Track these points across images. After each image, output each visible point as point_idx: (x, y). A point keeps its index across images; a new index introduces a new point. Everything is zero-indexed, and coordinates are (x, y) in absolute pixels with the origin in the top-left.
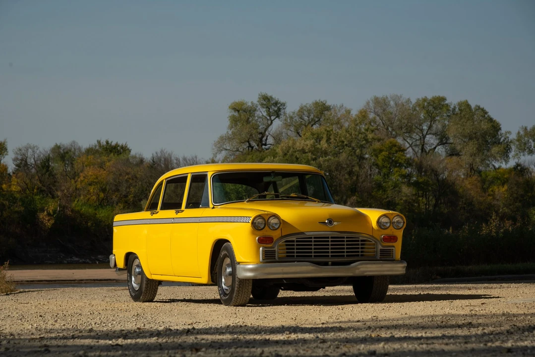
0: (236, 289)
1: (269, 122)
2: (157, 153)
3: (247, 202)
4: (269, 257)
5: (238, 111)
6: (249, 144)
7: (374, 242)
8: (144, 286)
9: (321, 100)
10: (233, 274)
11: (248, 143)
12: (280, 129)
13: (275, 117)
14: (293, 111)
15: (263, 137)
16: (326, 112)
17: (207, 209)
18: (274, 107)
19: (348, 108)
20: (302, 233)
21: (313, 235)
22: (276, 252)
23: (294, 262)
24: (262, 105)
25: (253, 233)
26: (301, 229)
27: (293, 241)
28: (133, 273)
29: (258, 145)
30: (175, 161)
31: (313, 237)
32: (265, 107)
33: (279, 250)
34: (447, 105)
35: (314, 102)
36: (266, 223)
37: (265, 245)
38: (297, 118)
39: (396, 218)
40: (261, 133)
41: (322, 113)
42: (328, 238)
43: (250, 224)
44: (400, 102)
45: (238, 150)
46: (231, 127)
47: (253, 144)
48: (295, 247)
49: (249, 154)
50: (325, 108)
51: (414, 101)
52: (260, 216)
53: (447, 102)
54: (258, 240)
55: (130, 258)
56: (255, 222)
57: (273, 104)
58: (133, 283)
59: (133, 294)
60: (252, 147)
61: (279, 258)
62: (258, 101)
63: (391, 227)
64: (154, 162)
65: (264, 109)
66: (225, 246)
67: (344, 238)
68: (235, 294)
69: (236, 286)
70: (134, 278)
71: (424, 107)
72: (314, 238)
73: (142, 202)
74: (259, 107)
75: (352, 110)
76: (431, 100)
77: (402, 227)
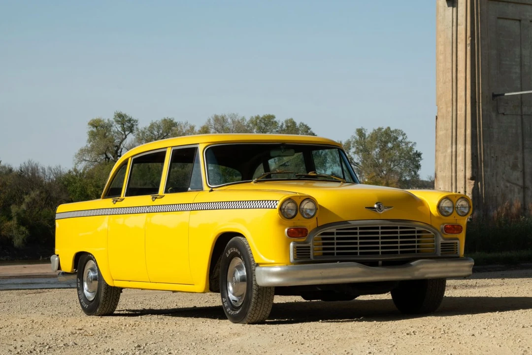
0: (253, 300)
1: (124, 137)
2: (24, 163)
3: (255, 182)
4: (302, 256)
5: (96, 127)
6: (106, 155)
7: (432, 234)
8: (102, 295)
9: (169, 118)
10: (249, 279)
11: (104, 155)
12: (133, 143)
13: (128, 132)
14: (145, 127)
15: (118, 149)
16: (173, 128)
17: (201, 193)
18: (127, 124)
19: (192, 124)
20: (346, 222)
21: (358, 225)
22: (311, 248)
23: (336, 261)
24: (117, 122)
25: (280, 223)
26: (344, 217)
27: (332, 234)
28: (85, 278)
29: (114, 157)
30: (41, 170)
31: (358, 227)
32: (120, 123)
33: (314, 245)
34: (276, 122)
35: (163, 119)
36: (298, 209)
37: (297, 240)
38: (148, 133)
39: (459, 201)
40: (117, 146)
41: (170, 129)
42: (377, 228)
43: (276, 211)
44: (236, 120)
45: (96, 161)
46: (90, 141)
47: (110, 155)
48: (335, 241)
49: (106, 165)
50: (172, 124)
51: (248, 119)
52: (290, 200)
53: (275, 120)
54: (288, 232)
55: (82, 259)
56: (284, 207)
57: (126, 121)
58: (85, 291)
59: (86, 306)
60: (109, 159)
61: (315, 257)
62: (114, 119)
63: (455, 212)
64: (21, 171)
65: (120, 125)
66: (232, 242)
67: (397, 228)
68: (251, 307)
69: (254, 296)
70: (88, 284)
71: (256, 124)
72: (360, 228)
73: (11, 207)
74: (115, 123)
75: (195, 126)
76: (262, 118)
77: (467, 214)
